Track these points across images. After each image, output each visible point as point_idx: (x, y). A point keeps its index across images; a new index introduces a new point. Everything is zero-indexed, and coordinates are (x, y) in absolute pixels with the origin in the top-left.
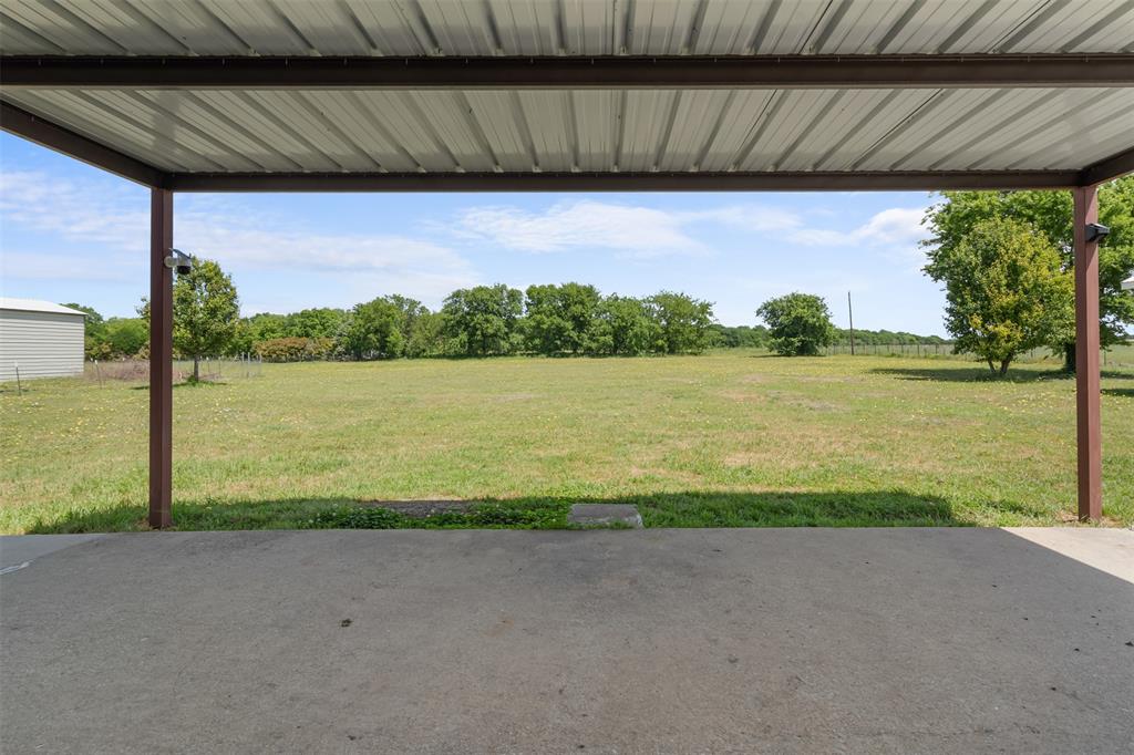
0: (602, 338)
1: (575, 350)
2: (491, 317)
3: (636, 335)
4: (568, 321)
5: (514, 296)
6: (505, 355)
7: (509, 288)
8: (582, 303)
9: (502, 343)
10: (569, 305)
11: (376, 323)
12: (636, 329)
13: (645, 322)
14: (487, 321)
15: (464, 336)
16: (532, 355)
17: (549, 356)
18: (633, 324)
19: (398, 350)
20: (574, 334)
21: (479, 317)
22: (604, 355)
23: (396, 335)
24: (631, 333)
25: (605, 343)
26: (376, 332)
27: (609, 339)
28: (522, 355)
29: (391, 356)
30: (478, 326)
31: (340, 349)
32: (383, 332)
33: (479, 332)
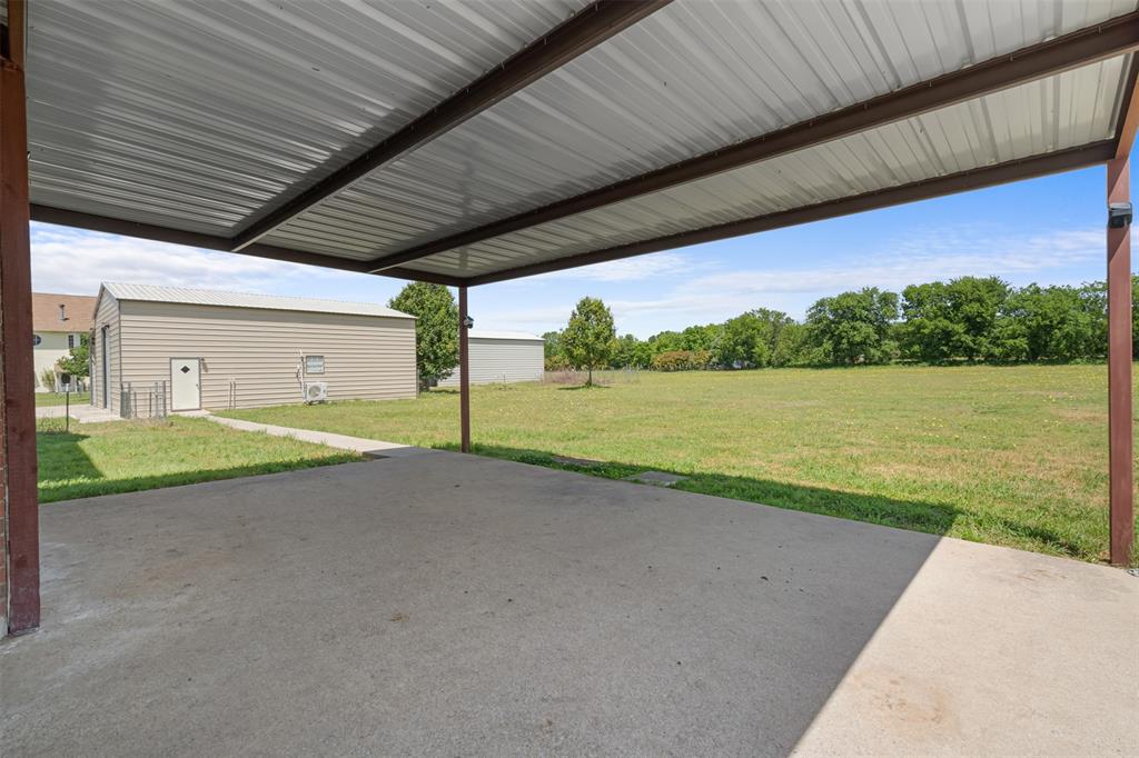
0: (1011, 342)
1: (970, 357)
2: (858, 324)
3: (1067, 336)
4: (958, 323)
5: (887, 299)
6: (876, 364)
7: (881, 291)
8: (980, 300)
9: (872, 351)
10: (961, 304)
11: (743, 336)
12: (1067, 328)
13: (1084, 318)
14: (854, 328)
15: (828, 345)
16: (909, 364)
17: (933, 364)
18: (1062, 321)
19: (764, 360)
20: (968, 339)
21: (845, 325)
22: (1016, 363)
23: (761, 346)
24: (1058, 334)
25: (1014, 348)
26: (744, 344)
27: (1022, 343)
28: (897, 363)
29: (758, 366)
30: (844, 334)
31: (714, 360)
32: (749, 344)
33: (845, 341)
